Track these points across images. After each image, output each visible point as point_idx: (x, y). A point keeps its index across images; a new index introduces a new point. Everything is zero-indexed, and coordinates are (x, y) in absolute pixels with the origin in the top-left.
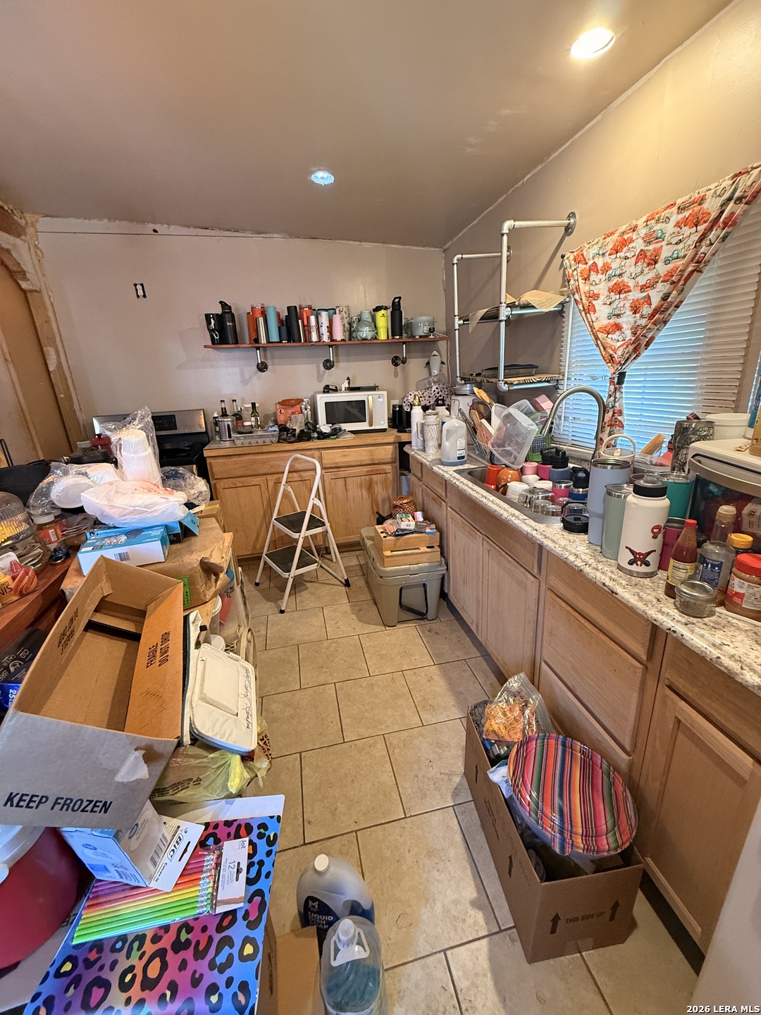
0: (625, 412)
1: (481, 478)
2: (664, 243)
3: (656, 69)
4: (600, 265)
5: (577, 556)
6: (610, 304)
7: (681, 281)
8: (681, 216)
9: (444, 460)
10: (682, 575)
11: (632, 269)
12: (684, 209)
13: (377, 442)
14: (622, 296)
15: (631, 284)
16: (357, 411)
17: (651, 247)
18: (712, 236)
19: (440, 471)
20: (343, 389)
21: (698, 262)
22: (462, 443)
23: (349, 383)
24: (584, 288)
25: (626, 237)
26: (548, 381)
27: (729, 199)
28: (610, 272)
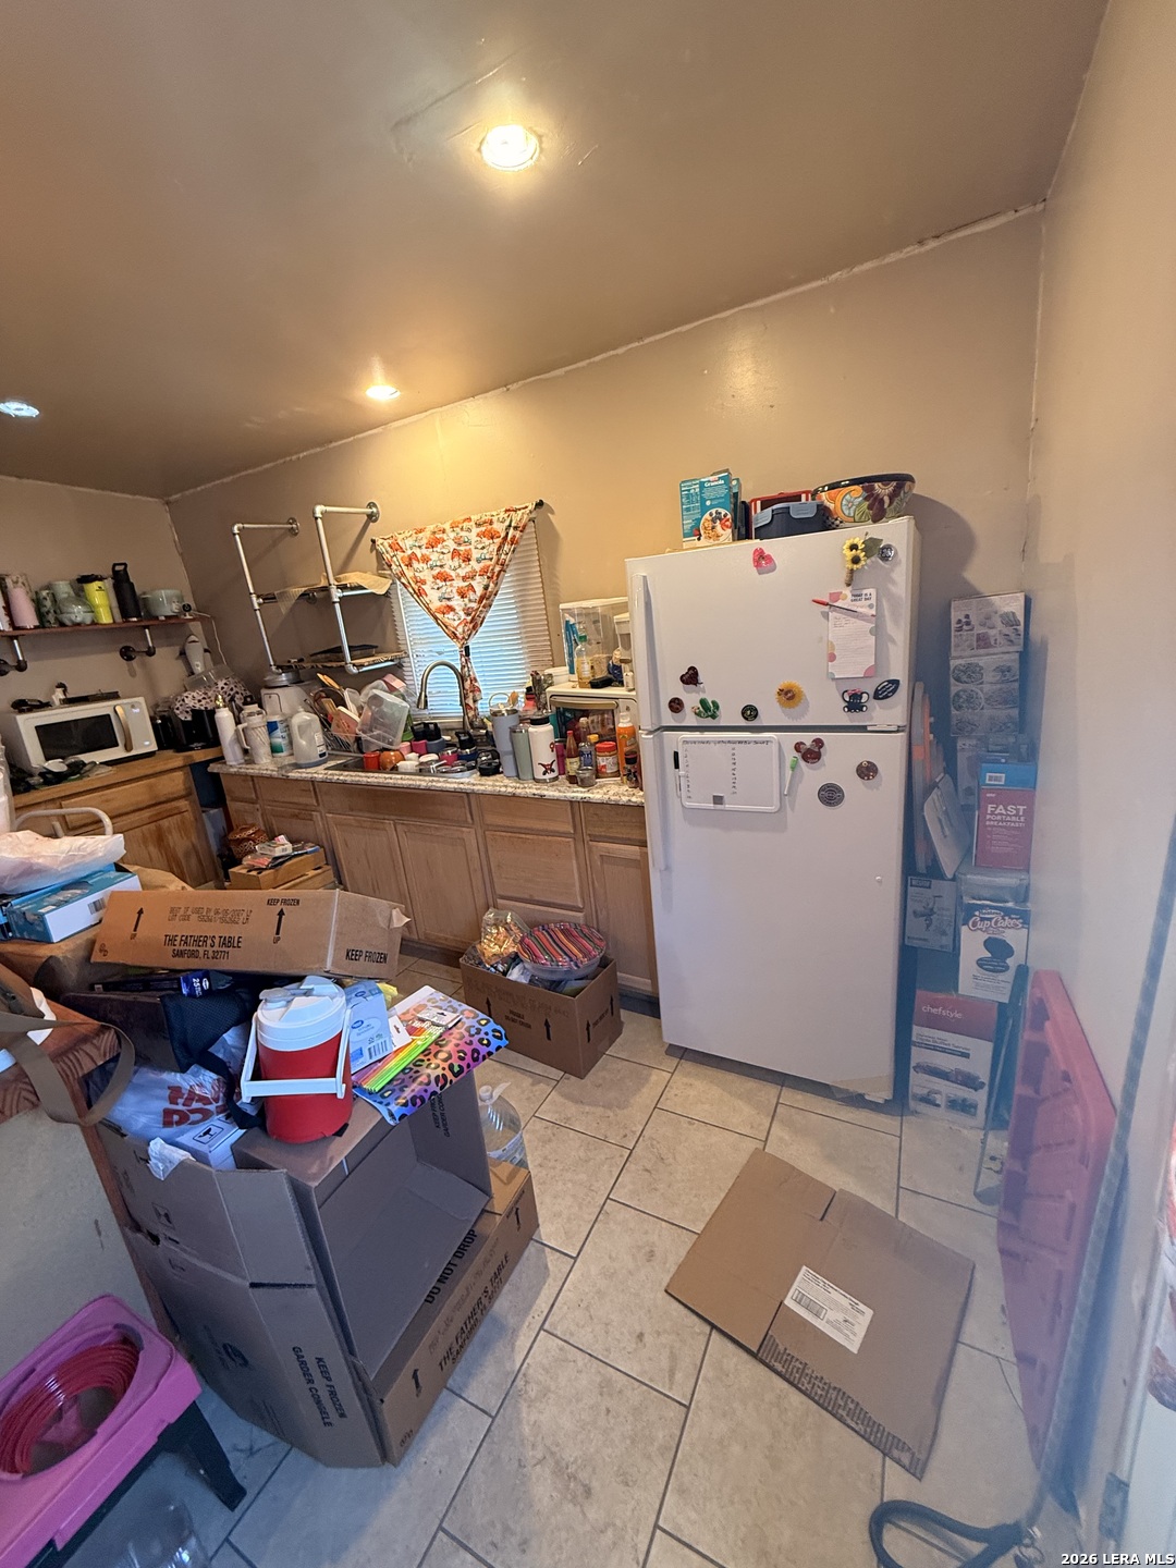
0: (478, 679)
1: (361, 766)
2: (472, 547)
3: (425, 414)
4: (419, 556)
5: (506, 786)
6: (438, 589)
7: (494, 577)
8: (479, 530)
9: (302, 762)
10: (576, 766)
11: (450, 562)
12: (480, 525)
13: (158, 769)
14: (448, 583)
15: (453, 574)
16: (100, 733)
17: (462, 548)
18: (506, 548)
19: (304, 775)
20: (57, 703)
21: (502, 565)
22: (319, 737)
23: (65, 692)
24: (409, 573)
25: (438, 536)
26: (392, 660)
27: (510, 526)
28: (431, 562)
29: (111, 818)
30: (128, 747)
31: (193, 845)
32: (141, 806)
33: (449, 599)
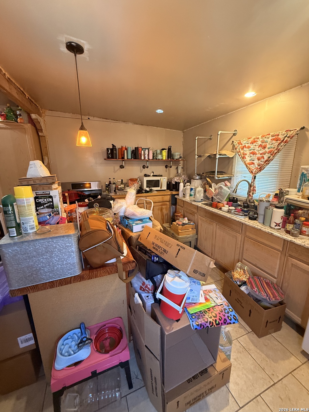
0: (256, 187)
1: (211, 205)
2: (267, 144)
3: (263, 100)
4: (247, 146)
5: (258, 226)
6: (250, 157)
7: (273, 153)
8: (272, 138)
9: (196, 200)
10: (291, 227)
11: (258, 149)
12: (273, 136)
13: (165, 194)
14: (254, 155)
15: (257, 152)
16: (157, 183)
17: (264, 144)
18: (282, 144)
19: (196, 204)
20: (151, 176)
21: (278, 150)
22: (202, 195)
23: (153, 174)
24: (242, 151)
25: (255, 140)
26: (228, 177)
27: (286, 136)
28: (250, 148)
29: (153, 203)
30: (161, 188)
31: (167, 213)
32: (160, 201)
33: (253, 160)
